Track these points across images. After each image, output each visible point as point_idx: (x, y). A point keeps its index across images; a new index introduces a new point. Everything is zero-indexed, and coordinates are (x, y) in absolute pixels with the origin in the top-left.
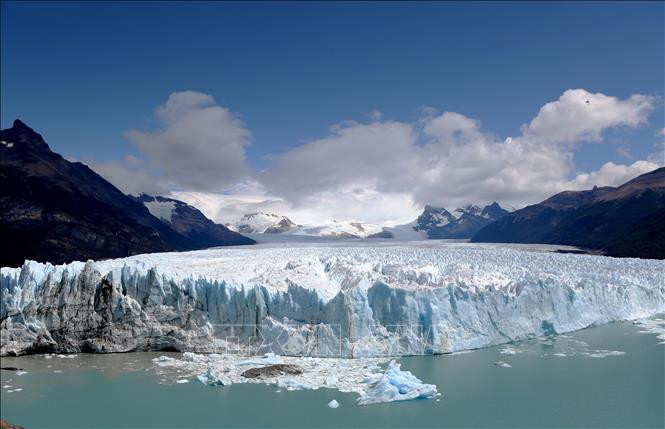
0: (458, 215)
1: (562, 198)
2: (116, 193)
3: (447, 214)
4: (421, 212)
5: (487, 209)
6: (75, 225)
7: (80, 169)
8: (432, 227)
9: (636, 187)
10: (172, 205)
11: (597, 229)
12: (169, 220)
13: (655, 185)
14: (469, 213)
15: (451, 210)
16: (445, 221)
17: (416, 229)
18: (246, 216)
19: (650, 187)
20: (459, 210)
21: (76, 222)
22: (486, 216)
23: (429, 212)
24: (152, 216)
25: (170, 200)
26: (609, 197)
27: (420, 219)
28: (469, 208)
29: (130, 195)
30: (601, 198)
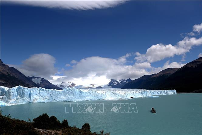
0: (120, 82)
1: (145, 76)
2: (23, 76)
3: (117, 82)
4: (110, 81)
5: (127, 80)
6: (5, 84)
7: (13, 69)
8: (113, 85)
9: (161, 73)
10: (41, 79)
11: (151, 85)
12: (39, 83)
13: (166, 73)
14: (122, 81)
15: (118, 81)
16: (116, 84)
17: (108, 86)
18: (62, 82)
19: (164, 73)
20: (120, 81)
21: (6, 83)
22: (127, 82)
23: (112, 80)
24: (33, 82)
25: (40, 78)
27: (110, 83)
28: (123, 80)
29: (29, 77)
30: (153, 77)
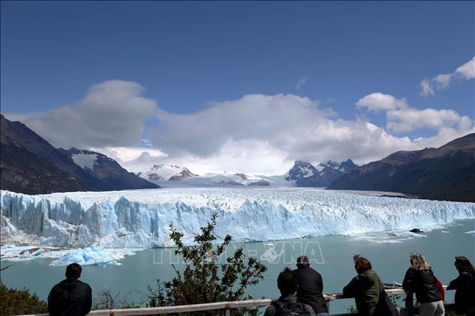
0: (320, 169)
1: (398, 156)
3: (312, 167)
5: (343, 164)
6: (6, 169)
8: (300, 177)
9: (451, 148)
10: (94, 157)
11: (420, 181)
12: (92, 168)
13: (466, 147)
14: (329, 167)
15: (315, 164)
16: (311, 173)
17: (287, 179)
18: (154, 167)
19: (461, 148)
20: (321, 165)
21: (6, 167)
22: (343, 170)
23: (299, 165)
24: (76, 165)
25: (93, 153)
26: (430, 156)
27: (291, 172)
28: (329, 163)
29: (61, 149)
30: (425, 157)
